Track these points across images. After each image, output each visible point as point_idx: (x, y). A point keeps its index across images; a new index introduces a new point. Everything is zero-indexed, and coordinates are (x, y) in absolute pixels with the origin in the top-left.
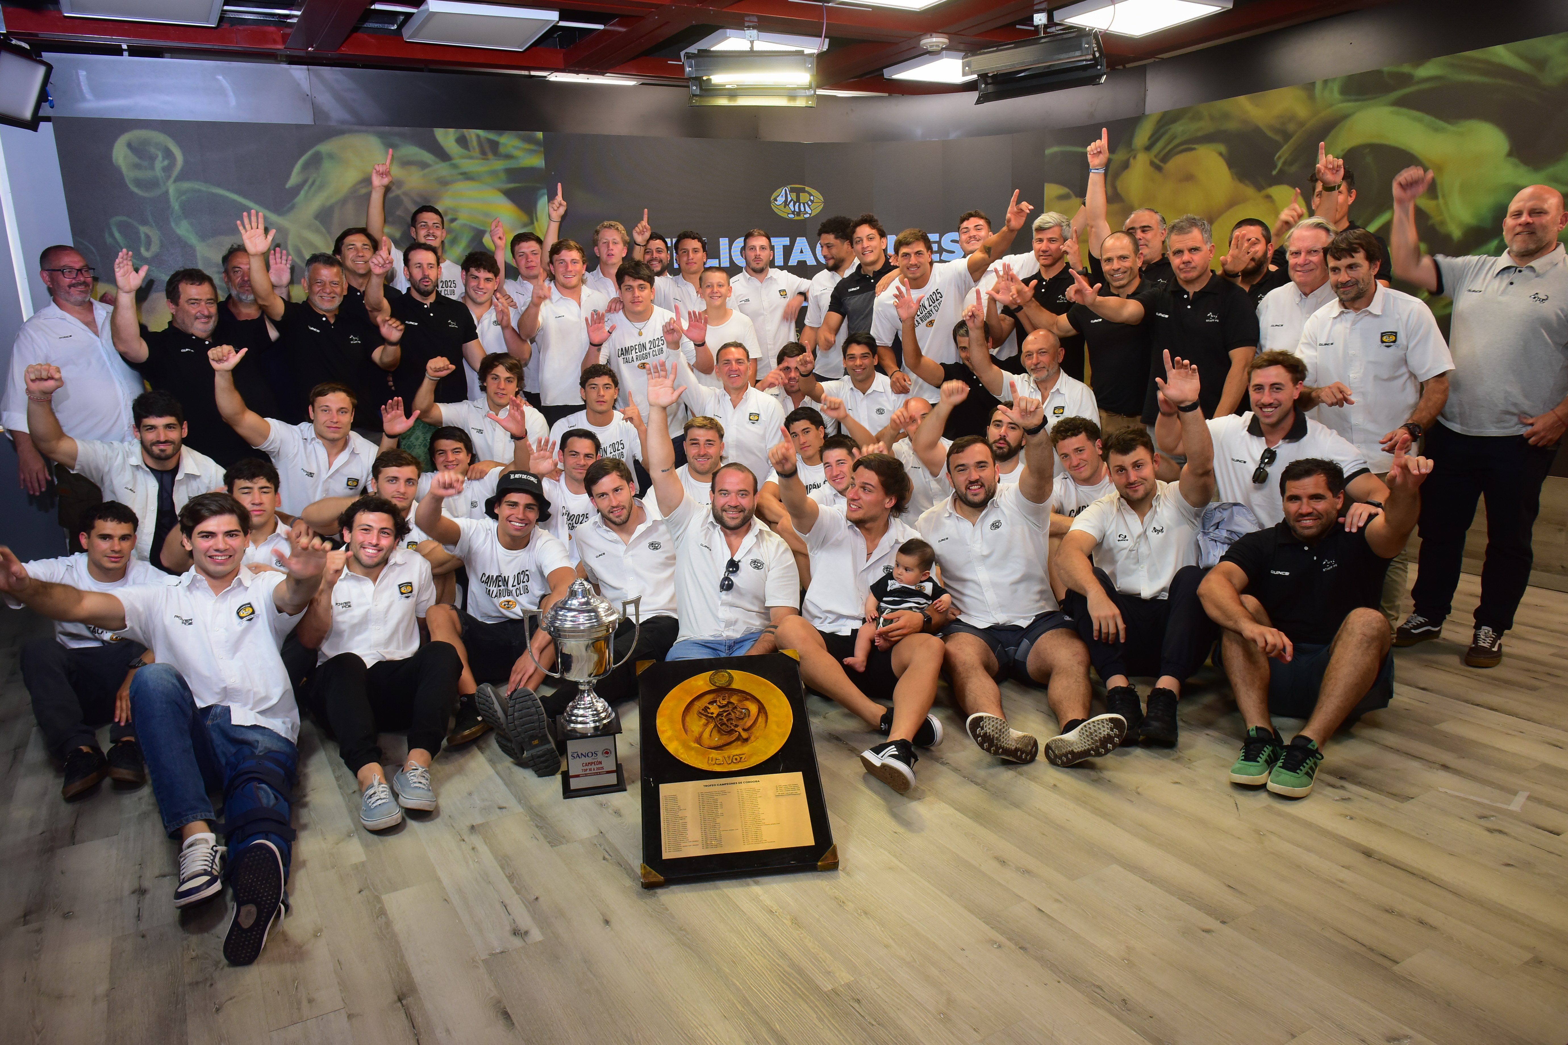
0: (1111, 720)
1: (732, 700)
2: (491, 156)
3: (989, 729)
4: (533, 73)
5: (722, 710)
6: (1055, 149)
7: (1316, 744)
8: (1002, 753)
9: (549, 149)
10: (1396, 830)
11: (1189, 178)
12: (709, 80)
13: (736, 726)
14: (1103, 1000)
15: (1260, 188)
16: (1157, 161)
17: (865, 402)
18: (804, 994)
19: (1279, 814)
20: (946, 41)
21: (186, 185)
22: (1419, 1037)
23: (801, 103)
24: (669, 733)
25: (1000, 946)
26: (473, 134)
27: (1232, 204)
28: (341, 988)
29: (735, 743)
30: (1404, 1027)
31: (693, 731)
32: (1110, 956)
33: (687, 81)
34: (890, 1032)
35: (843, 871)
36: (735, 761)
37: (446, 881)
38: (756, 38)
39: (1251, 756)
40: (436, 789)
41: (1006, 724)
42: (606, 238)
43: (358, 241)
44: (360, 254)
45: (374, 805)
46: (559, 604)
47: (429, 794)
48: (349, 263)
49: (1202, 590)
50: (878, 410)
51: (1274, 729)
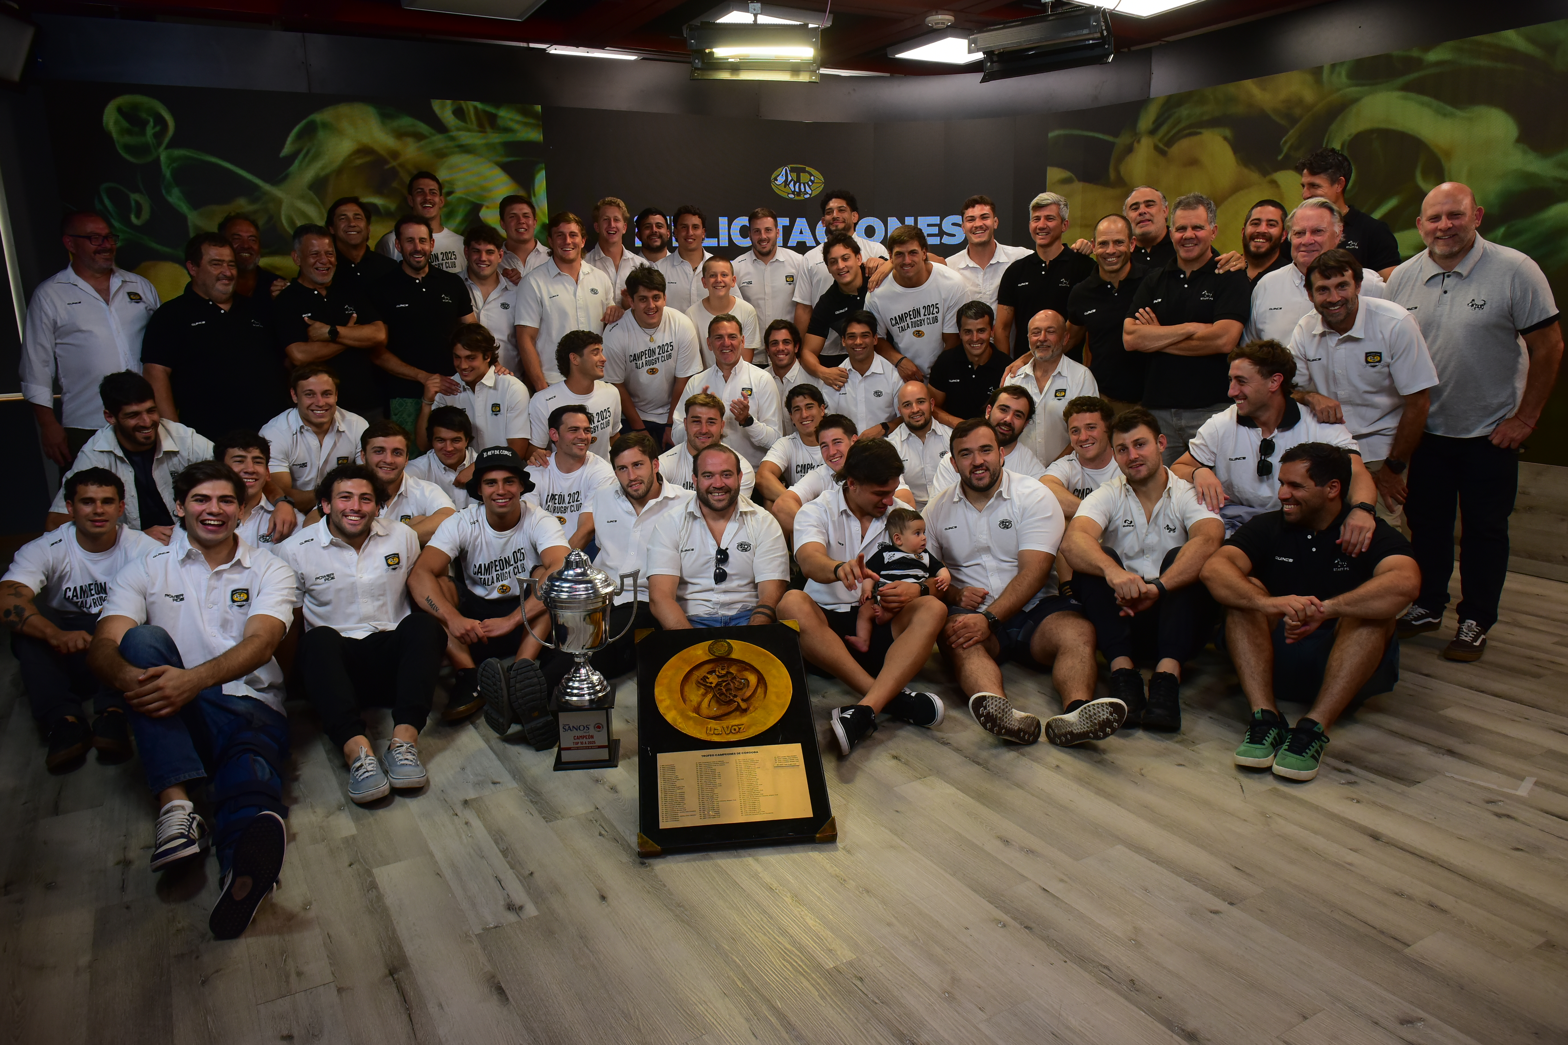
0: (1111, 704)
1: (731, 670)
2: (488, 129)
3: (992, 709)
4: (532, 45)
5: (720, 680)
6: (1056, 133)
7: (1322, 726)
8: (1005, 734)
9: (547, 122)
10: (1403, 814)
11: (1193, 162)
12: (712, 53)
13: (735, 696)
14: (1111, 980)
15: (1265, 173)
16: (1161, 145)
17: (863, 384)
18: (806, 972)
19: (1285, 796)
20: (951, 18)
21: (178, 152)
22: (1432, 1020)
23: (804, 78)
24: (667, 702)
25: (1004, 926)
26: (471, 106)
27: (1241, 187)
28: (331, 961)
29: (733, 714)
30: (1417, 1010)
31: (691, 701)
32: (1116, 936)
33: (690, 55)
34: (893, 1011)
35: (844, 848)
36: (733, 731)
37: (439, 855)
38: (760, 12)
39: (1256, 739)
40: (424, 764)
41: (1008, 705)
42: (607, 215)
43: (350, 210)
44: (353, 224)
45: (362, 778)
46: (555, 575)
47: (417, 769)
48: (341, 234)
49: (1206, 572)
50: (876, 392)
51: (1279, 712)
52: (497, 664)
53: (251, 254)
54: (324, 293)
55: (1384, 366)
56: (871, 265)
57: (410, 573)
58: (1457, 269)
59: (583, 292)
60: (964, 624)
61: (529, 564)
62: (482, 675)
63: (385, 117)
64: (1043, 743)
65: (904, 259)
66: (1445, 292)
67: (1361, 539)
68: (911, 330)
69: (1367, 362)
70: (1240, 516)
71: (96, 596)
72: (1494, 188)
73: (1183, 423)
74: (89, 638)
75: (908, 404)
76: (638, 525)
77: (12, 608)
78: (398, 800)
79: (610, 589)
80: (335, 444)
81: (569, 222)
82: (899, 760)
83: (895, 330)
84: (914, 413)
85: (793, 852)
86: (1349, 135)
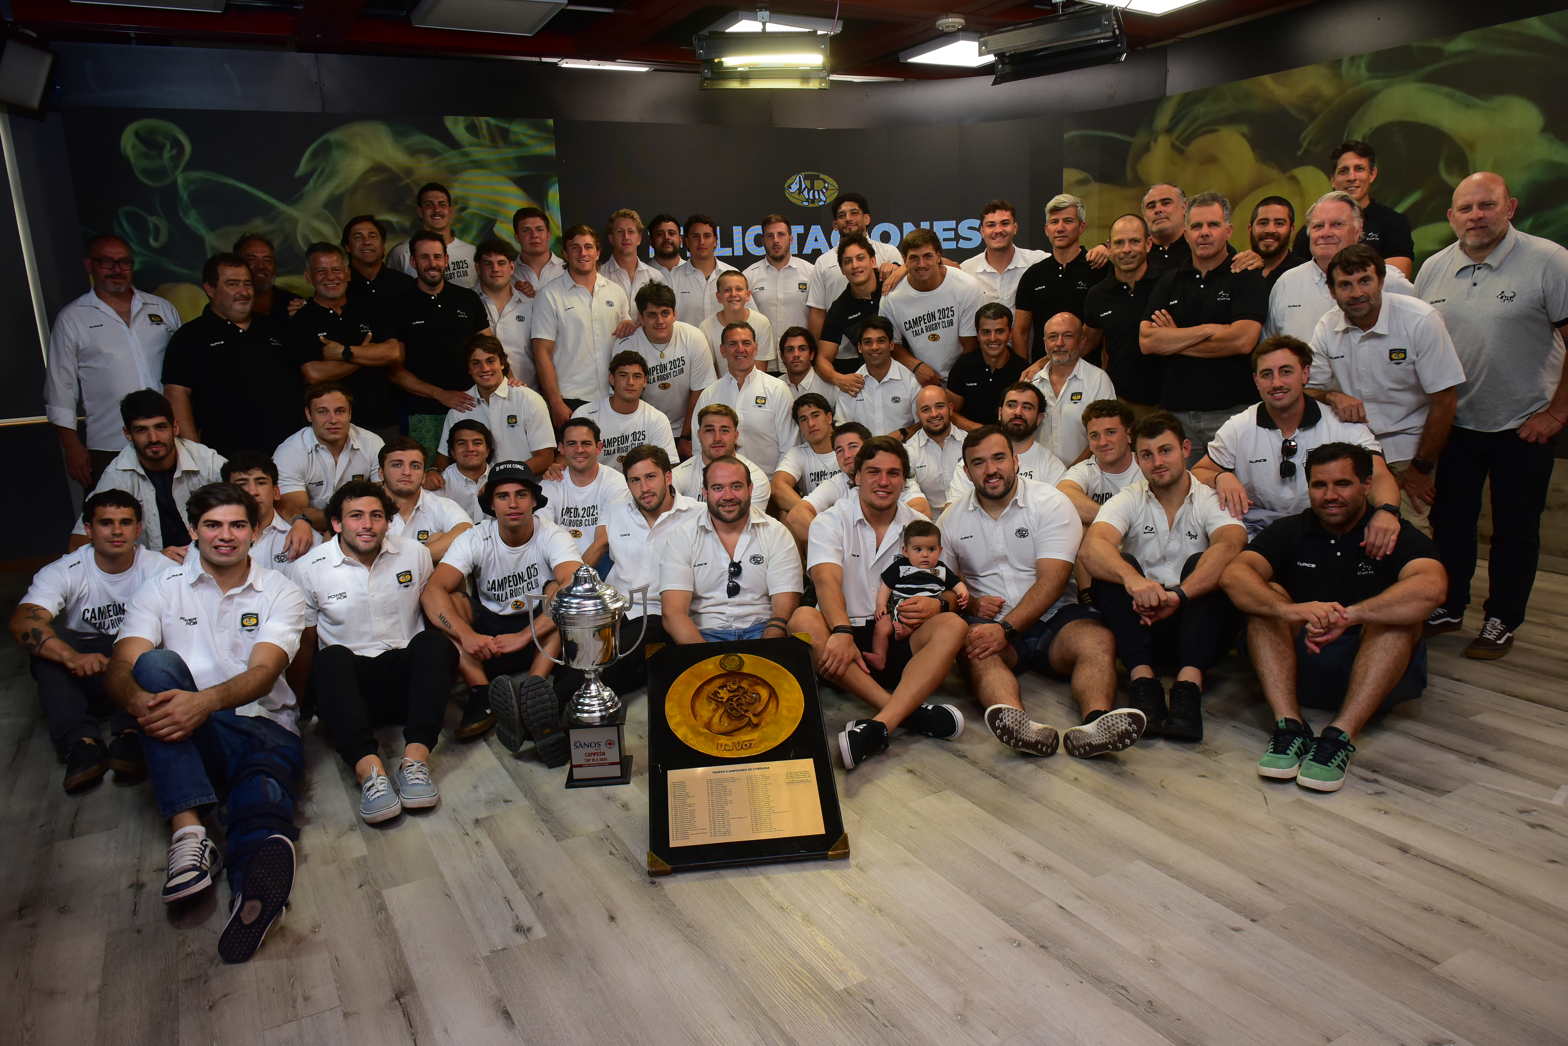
0: (1130, 715)
1: (743, 685)
2: (501, 144)
3: (1008, 721)
4: (544, 60)
5: (732, 695)
6: (1074, 133)
7: (1348, 735)
8: (1022, 746)
9: (560, 136)
10: (1432, 825)
11: (1211, 160)
12: (721, 63)
13: (747, 711)
14: (1128, 1001)
15: (1284, 169)
16: (1178, 143)
17: (880, 390)
18: (816, 994)
19: (1310, 808)
20: (962, 21)
21: (195, 175)
22: (1462, 1042)
23: (814, 85)
24: (678, 718)
25: (1019, 945)
26: (483, 122)
27: (1256, 185)
28: (338, 985)
29: (745, 729)
30: (1447, 1031)
31: (702, 717)
32: (1135, 955)
33: (699, 65)
34: (904, 1034)
35: (857, 866)
36: (744, 747)
37: (448, 876)
38: (768, 20)
39: (1280, 748)
40: (436, 783)
41: (1025, 717)
42: (622, 227)
43: (365, 229)
44: (367, 243)
45: (373, 797)
46: (564, 591)
47: (429, 788)
48: (357, 252)
49: (1226, 580)
50: (894, 398)
51: (1304, 721)
52: (507, 681)
53: (266, 275)
54: (339, 312)
55: (1409, 364)
56: (885, 271)
57: (424, 590)
58: (1486, 261)
59: (598, 302)
60: (980, 634)
61: (542, 579)
62: (493, 693)
63: (399, 135)
64: (1062, 755)
65: (918, 263)
66: (1475, 285)
67: (1385, 541)
68: (926, 335)
69: (1391, 359)
70: (1262, 520)
71: (114, 617)
72: (1520, 179)
73: (1202, 425)
74: (106, 661)
75: (927, 409)
76: (652, 538)
77: (30, 631)
78: (410, 820)
79: (619, 605)
80: (350, 462)
81: (583, 233)
82: (915, 774)
83: (909, 335)
84: (933, 418)
85: (805, 870)
86: (1370, 129)
